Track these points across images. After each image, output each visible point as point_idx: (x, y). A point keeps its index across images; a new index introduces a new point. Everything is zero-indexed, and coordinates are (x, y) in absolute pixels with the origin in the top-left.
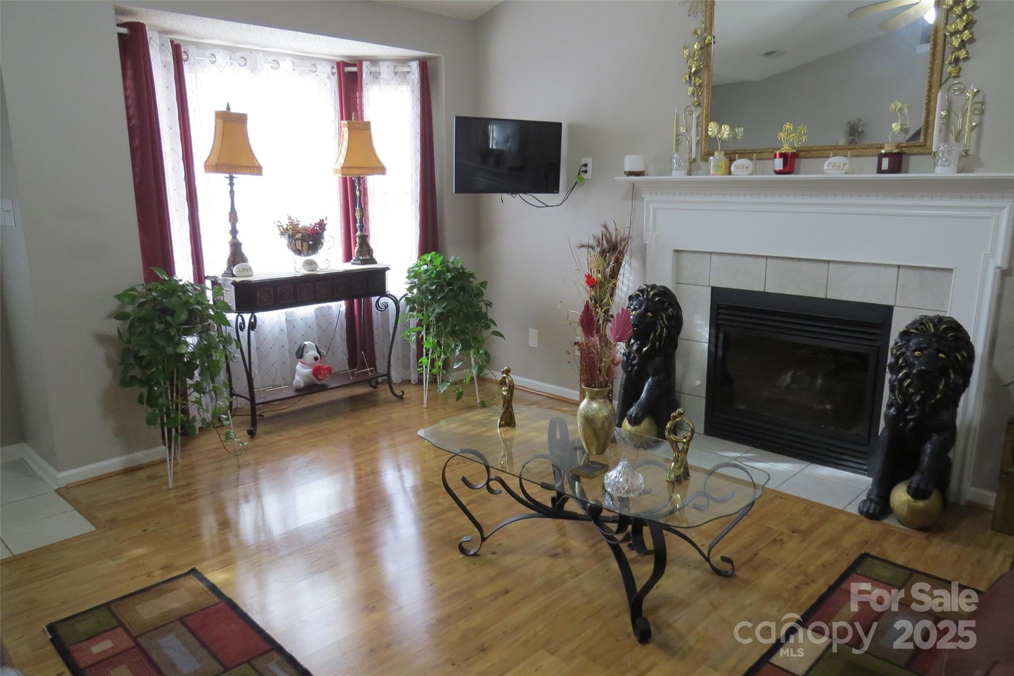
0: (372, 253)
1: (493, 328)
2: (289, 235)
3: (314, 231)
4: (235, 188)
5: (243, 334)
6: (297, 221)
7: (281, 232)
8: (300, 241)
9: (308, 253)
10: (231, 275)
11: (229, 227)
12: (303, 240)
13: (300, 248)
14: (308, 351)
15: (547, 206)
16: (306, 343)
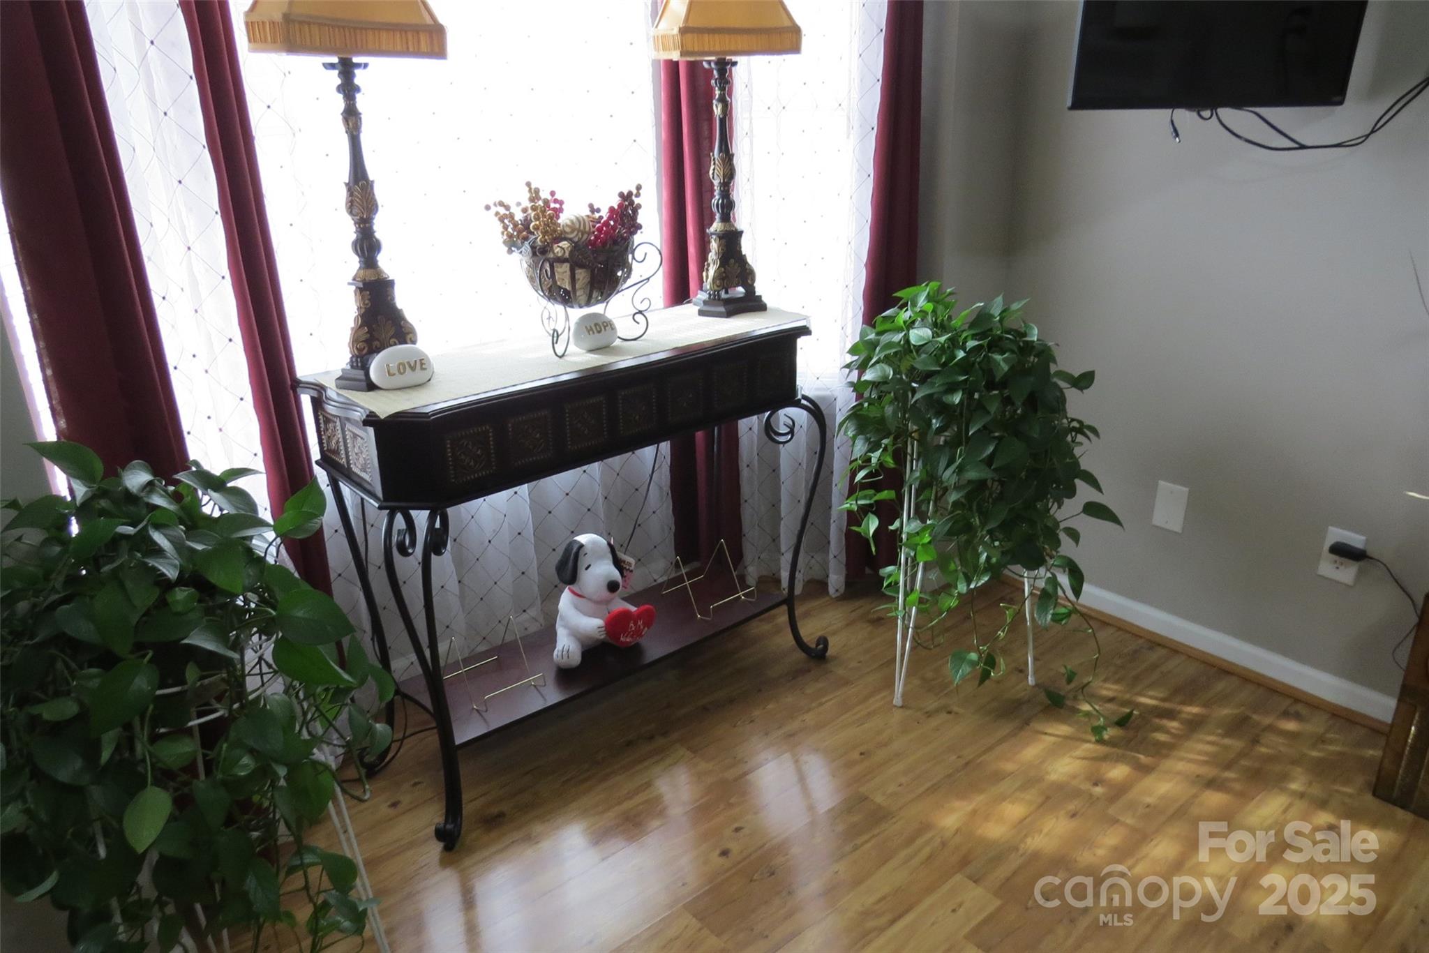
0: (753, 280)
1: (1084, 493)
2: (533, 247)
3: (606, 233)
4: (361, 102)
5: (409, 567)
6: (556, 201)
7: (510, 236)
8: (566, 267)
9: (590, 297)
10: (364, 384)
11: (349, 230)
12: (576, 260)
13: (568, 287)
14: (589, 566)
15: (1302, 147)
16: (583, 539)
